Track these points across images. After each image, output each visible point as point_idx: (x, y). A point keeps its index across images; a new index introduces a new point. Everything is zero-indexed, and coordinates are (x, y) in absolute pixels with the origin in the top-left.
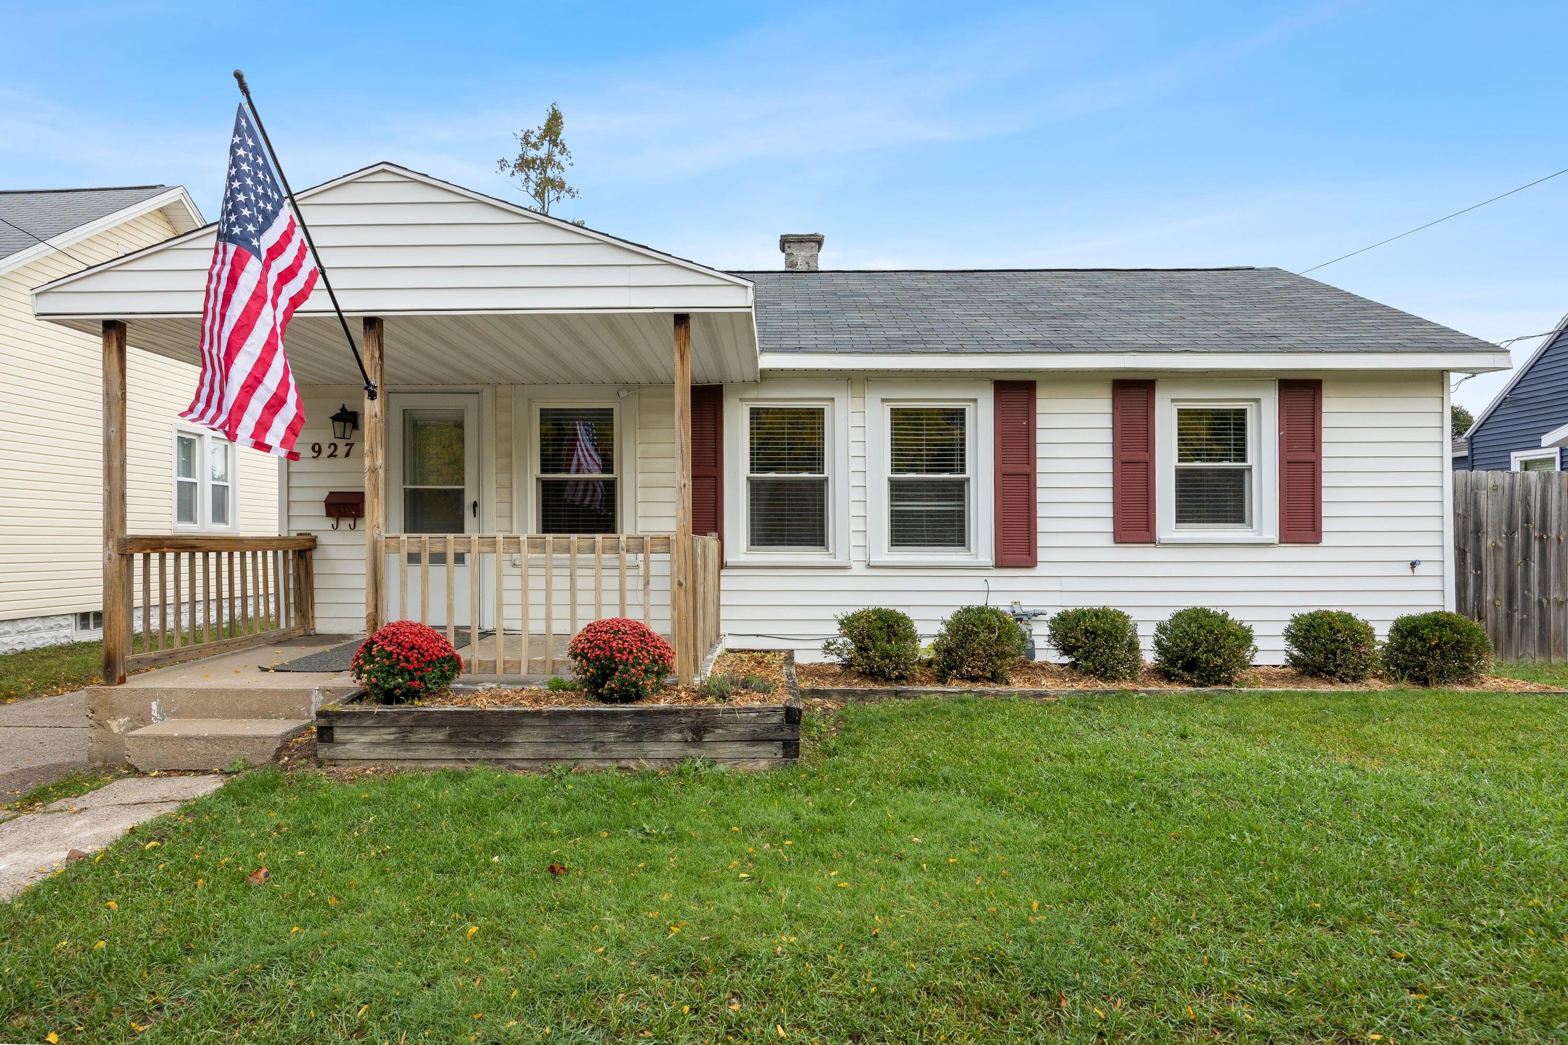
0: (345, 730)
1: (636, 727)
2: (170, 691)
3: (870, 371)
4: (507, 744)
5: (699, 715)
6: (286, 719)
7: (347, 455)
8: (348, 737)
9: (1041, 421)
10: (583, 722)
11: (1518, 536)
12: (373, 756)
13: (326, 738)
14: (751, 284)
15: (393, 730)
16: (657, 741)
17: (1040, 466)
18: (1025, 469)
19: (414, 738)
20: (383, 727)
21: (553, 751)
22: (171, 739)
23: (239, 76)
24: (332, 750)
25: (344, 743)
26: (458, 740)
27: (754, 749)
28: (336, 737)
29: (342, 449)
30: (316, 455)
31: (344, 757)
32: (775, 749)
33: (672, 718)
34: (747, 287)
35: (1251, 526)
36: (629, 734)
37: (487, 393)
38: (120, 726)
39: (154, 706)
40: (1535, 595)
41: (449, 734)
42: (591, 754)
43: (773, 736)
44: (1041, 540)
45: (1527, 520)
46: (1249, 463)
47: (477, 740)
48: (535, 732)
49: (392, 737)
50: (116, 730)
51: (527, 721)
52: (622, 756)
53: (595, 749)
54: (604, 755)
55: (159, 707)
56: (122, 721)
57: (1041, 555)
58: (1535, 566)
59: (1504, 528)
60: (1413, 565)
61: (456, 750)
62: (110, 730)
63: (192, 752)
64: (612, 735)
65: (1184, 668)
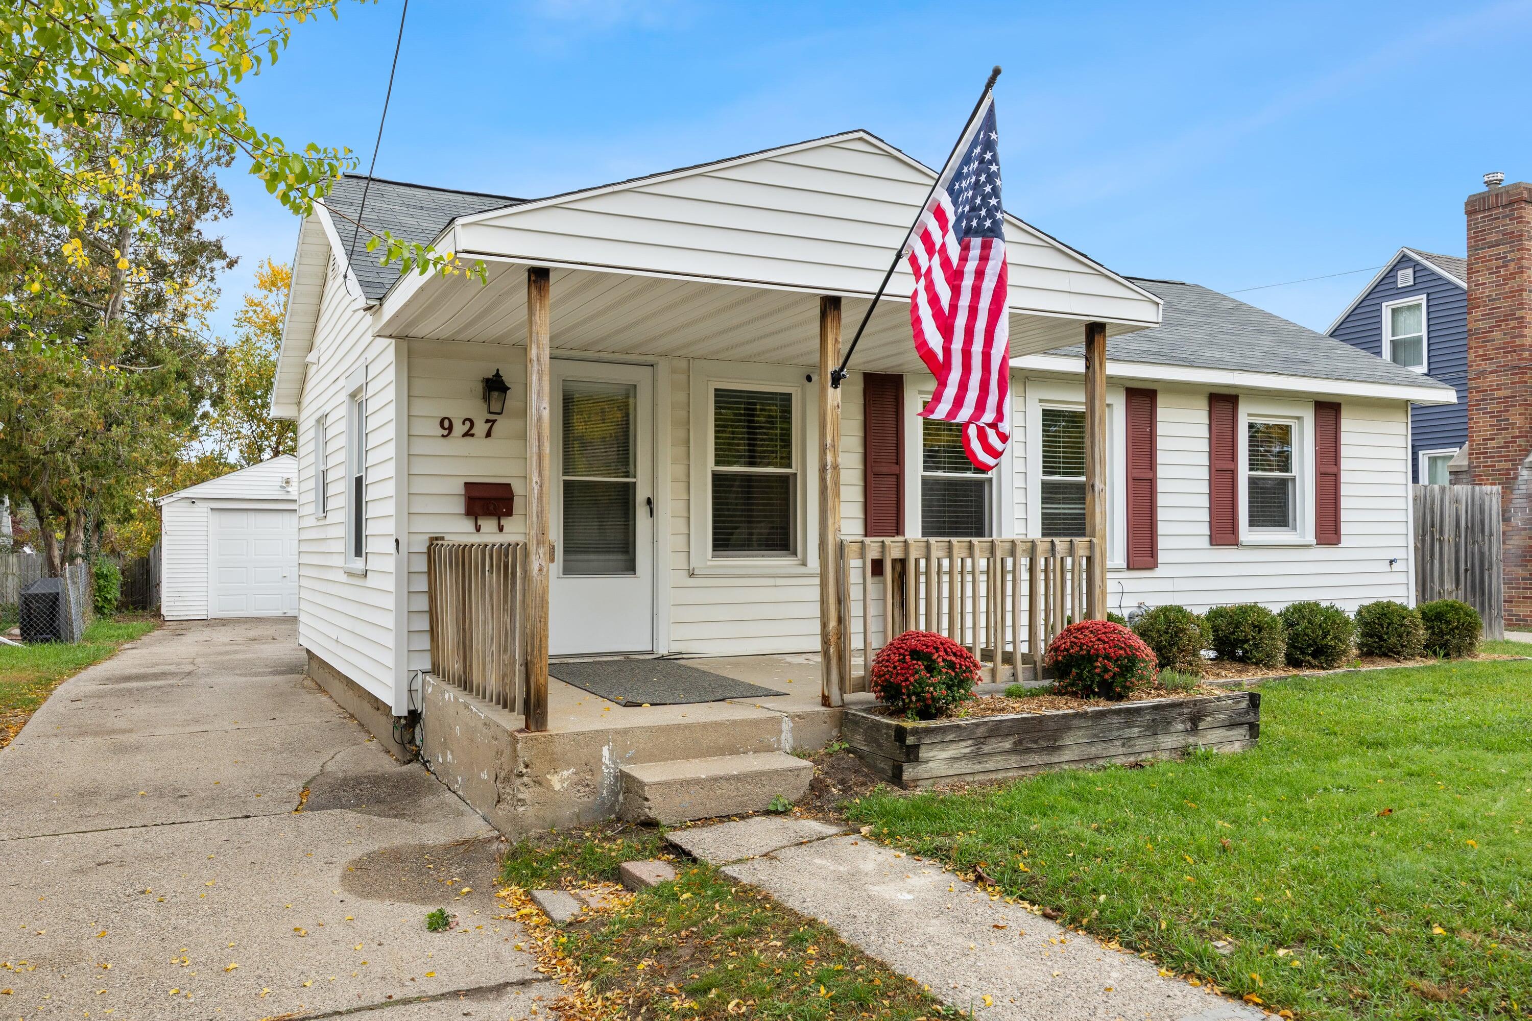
0: (930, 746)
1: (1153, 720)
2: (625, 732)
3: (1031, 370)
4: (1059, 748)
5: (1195, 705)
6: (755, 752)
7: (488, 435)
8: (931, 754)
9: (1161, 429)
10: (1116, 719)
11: (1428, 538)
12: (951, 772)
13: (912, 757)
14: (1161, 302)
15: (969, 743)
16: (1168, 733)
17: (1161, 472)
18: (1149, 475)
19: (986, 749)
20: (961, 740)
21: (1094, 751)
22: (697, 782)
23: (997, 72)
24: (916, 770)
25: (927, 762)
26: (1021, 748)
27: (1231, 733)
28: (920, 755)
29: (481, 428)
30: (446, 433)
31: (926, 776)
32: (1243, 731)
33: (1178, 710)
34: (1158, 304)
35: (1295, 528)
36: (1148, 728)
37: (663, 366)
38: (562, 781)
39: (605, 751)
40: (1437, 587)
41: (1015, 743)
42: (1121, 750)
43: (1243, 720)
44: (1162, 543)
45: (1433, 526)
46: (1293, 474)
47: (1036, 746)
48: (1081, 734)
49: (968, 750)
50: (557, 787)
51: (1075, 722)
52: (1143, 750)
53: (1123, 745)
54: (1130, 750)
55: (611, 752)
56: (565, 774)
57: (1162, 557)
58: (1437, 562)
59: (1421, 532)
60: (1391, 562)
61: (1019, 758)
62: (550, 788)
63: (721, 795)
64: (1136, 730)
65: (1314, 656)
